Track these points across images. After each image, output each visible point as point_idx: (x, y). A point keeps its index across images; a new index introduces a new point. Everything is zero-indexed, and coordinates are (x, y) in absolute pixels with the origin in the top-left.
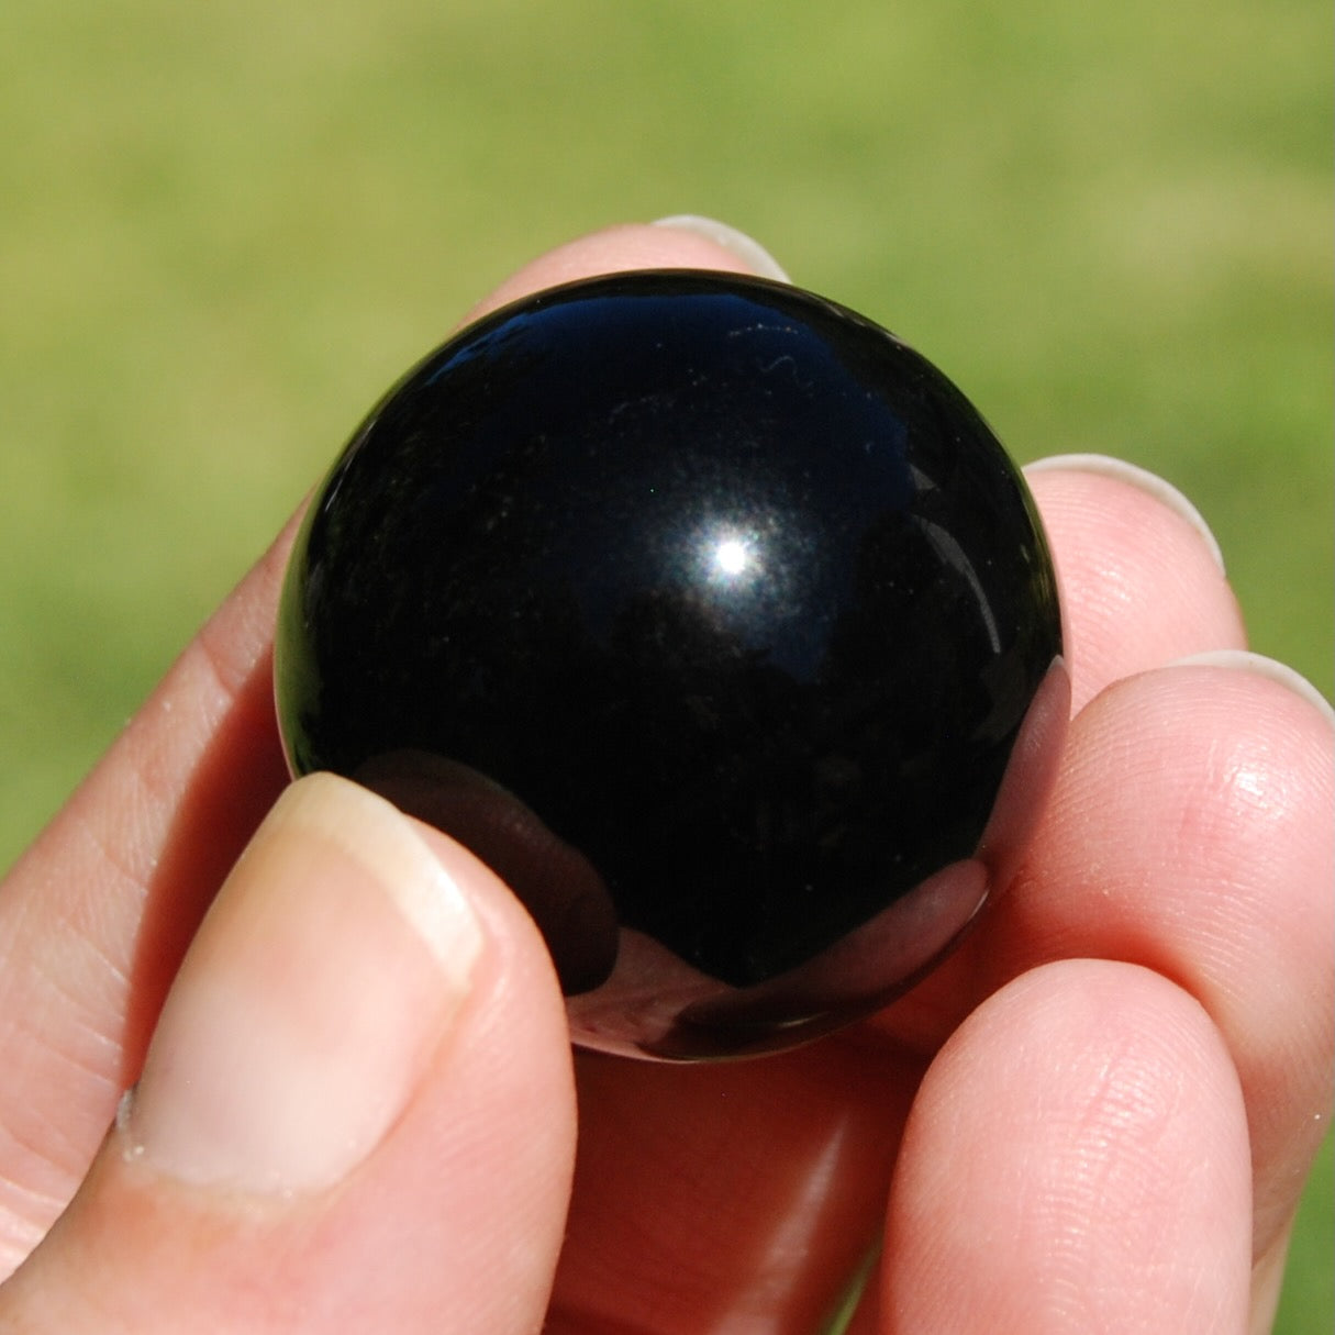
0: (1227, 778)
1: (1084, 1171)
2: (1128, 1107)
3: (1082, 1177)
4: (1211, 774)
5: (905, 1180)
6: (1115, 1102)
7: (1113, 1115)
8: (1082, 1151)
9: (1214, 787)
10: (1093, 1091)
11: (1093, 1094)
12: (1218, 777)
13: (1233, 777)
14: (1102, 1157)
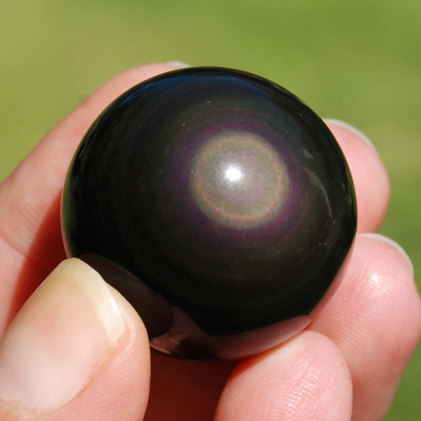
0: (368, 275)
1: (292, 403)
2: (311, 382)
3: (290, 405)
4: (363, 273)
5: (225, 398)
6: (307, 380)
7: (306, 384)
8: (293, 396)
9: (363, 278)
10: (300, 375)
11: (300, 376)
12: (365, 274)
13: (370, 275)
14: (299, 398)
